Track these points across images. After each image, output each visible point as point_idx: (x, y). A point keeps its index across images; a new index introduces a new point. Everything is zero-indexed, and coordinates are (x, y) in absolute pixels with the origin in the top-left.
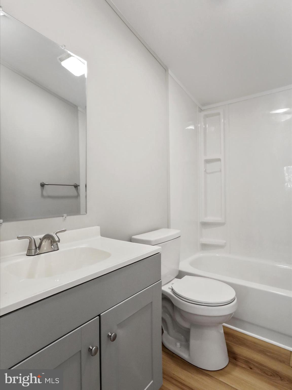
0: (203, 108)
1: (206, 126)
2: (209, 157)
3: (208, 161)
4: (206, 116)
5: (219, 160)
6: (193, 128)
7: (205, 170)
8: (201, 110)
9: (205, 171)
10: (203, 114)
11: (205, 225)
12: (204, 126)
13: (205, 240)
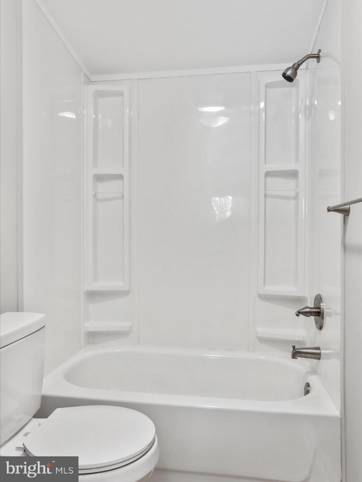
0: (93, 78)
1: (97, 116)
2: (102, 171)
3: (99, 178)
4: (99, 94)
5: (120, 177)
6: (74, 117)
7: (94, 193)
8: (89, 81)
9: (95, 196)
10: (92, 88)
11: (93, 295)
12: (94, 116)
13: (93, 325)
